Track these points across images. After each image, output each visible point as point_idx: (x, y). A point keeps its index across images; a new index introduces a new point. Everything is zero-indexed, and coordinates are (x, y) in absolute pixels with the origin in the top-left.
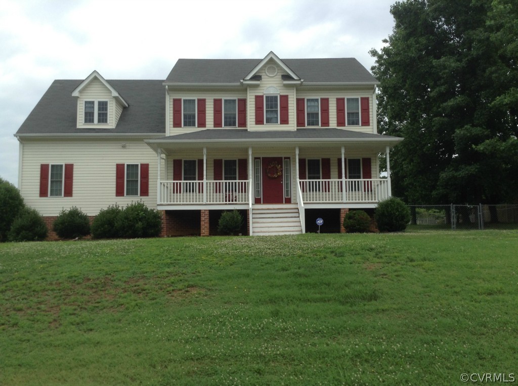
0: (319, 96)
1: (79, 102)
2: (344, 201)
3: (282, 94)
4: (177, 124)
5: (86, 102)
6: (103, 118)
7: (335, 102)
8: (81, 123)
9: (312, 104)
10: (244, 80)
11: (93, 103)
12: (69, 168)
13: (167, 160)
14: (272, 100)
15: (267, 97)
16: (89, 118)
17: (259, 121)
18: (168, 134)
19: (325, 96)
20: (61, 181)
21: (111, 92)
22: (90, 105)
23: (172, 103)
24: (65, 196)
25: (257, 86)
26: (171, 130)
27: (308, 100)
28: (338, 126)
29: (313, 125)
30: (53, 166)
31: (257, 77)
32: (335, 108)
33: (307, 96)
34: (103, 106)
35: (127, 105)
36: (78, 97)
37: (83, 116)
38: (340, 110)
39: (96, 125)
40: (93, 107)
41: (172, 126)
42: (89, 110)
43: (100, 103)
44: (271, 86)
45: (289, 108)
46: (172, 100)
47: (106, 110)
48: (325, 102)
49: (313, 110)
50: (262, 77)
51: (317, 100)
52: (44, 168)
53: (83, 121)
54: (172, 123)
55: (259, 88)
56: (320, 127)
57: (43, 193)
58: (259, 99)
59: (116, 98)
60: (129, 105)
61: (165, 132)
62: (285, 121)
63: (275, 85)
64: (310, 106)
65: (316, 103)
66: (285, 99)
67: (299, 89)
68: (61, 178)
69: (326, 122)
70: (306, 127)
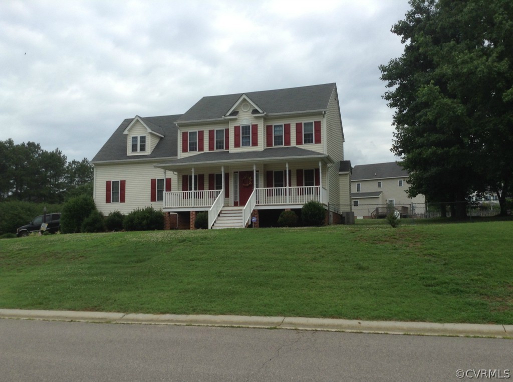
0: (282, 123)
1: (128, 138)
2: (288, 203)
3: (253, 124)
4: (185, 150)
5: (133, 138)
6: (143, 148)
7: (295, 127)
8: (130, 153)
9: (278, 129)
10: (225, 116)
11: (136, 137)
12: (123, 183)
13: (179, 175)
14: (246, 128)
15: (242, 127)
16: (134, 148)
17: (237, 145)
18: (179, 157)
19: (287, 122)
20: (118, 192)
21: (147, 130)
22: (134, 140)
23: (182, 135)
24: (121, 202)
25: (236, 119)
26: (181, 155)
27: (275, 126)
28: (297, 144)
29: (279, 145)
30: (113, 182)
31: (235, 113)
32: (295, 131)
33: (274, 123)
34: (143, 139)
35: (163, 136)
36: (127, 135)
37: (131, 147)
38: (299, 132)
39: (139, 153)
40: (137, 141)
41: (182, 151)
42: (135, 143)
43: (141, 137)
44: (245, 119)
45: (258, 134)
46: (182, 133)
47: (145, 142)
48: (287, 127)
49: (278, 134)
50: (240, 112)
51: (281, 126)
52: (108, 183)
53: (131, 151)
54: (182, 149)
55: (238, 121)
56: (283, 146)
57: (108, 201)
58: (237, 129)
59: (151, 133)
60: (165, 136)
61: (177, 155)
62: (255, 143)
63: (247, 118)
64: (276, 131)
65: (281, 128)
66: (255, 127)
67: (266, 119)
68: (118, 190)
69: (288, 142)
70: (274, 147)
